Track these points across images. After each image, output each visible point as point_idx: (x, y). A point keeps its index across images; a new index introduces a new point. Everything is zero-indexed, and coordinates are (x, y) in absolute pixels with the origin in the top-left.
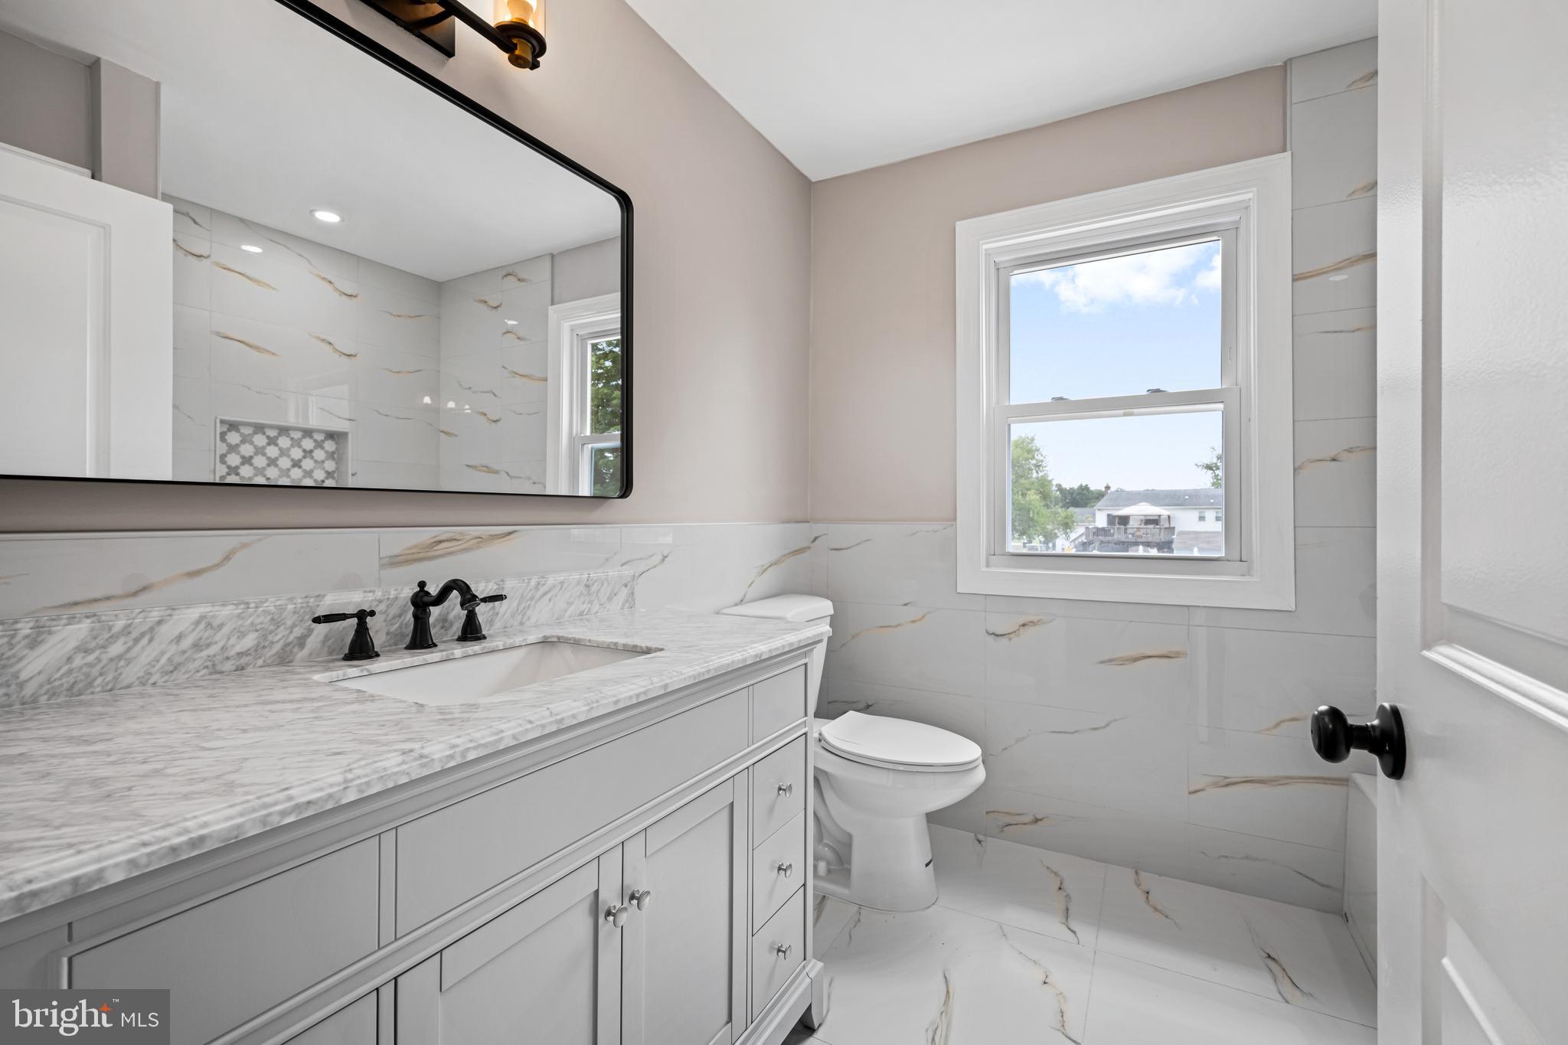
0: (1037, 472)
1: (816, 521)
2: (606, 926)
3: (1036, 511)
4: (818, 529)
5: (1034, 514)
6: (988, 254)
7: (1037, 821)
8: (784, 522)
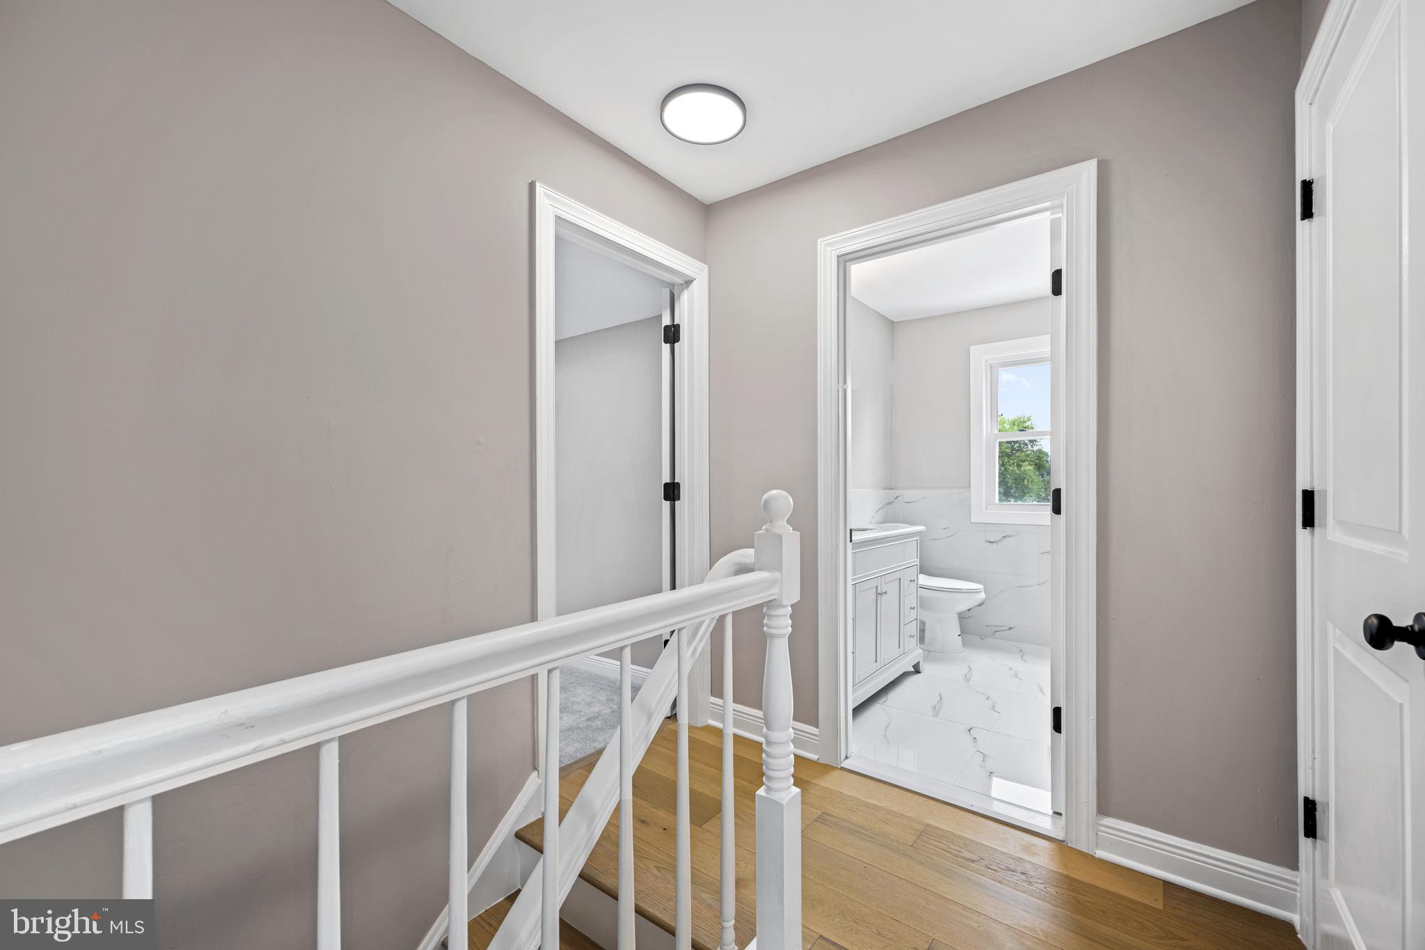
0: (1032, 447)
1: (897, 489)
2: (879, 597)
3: (1030, 480)
4: (898, 492)
5: (1028, 482)
6: (986, 361)
7: (1011, 628)
8: (885, 489)
